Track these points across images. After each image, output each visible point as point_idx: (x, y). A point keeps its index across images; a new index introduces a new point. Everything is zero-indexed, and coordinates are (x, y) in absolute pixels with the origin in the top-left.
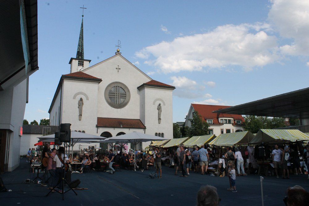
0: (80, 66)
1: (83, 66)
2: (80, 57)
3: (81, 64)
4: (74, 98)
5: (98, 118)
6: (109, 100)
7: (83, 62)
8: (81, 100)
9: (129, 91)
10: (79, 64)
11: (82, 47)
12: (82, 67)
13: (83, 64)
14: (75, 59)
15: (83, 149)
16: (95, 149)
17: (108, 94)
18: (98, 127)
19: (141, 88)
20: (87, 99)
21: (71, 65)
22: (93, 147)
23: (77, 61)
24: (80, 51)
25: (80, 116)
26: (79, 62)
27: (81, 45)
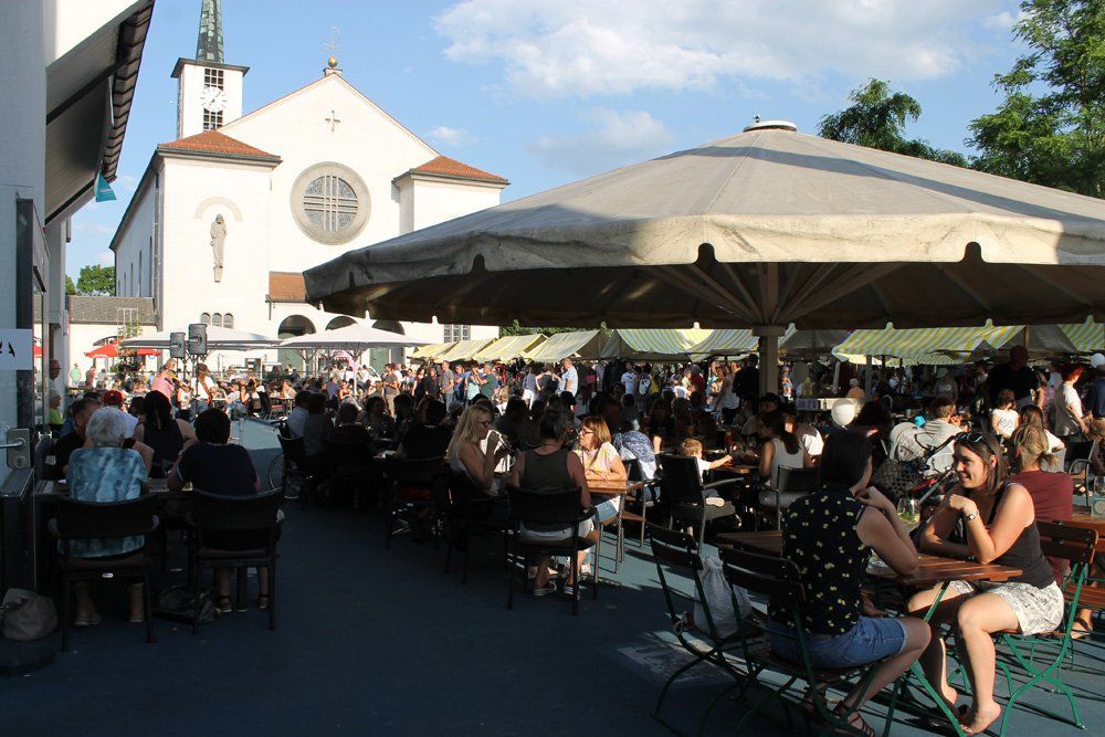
0: (211, 88)
1: (221, 88)
2: (210, 56)
3: (214, 80)
4: (199, 213)
5: (271, 273)
6: (306, 220)
7: (221, 73)
8: (219, 220)
9: (366, 190)
10: (207, 79)
11: (215, 18)
12: (217, 89)
13: (221, 81)
14: (195, 63)
15: (227, 368)
16: (264, 366)
17: (302, 200)
18: (270, 301)
19: (402, 183)
20: (239, 218)
21: (180, 81)
22: (258, 360)
23: (201, 70)
24: (211, 34)
25: (218, 270)
26: (207, 71)
27: (212, 12)
